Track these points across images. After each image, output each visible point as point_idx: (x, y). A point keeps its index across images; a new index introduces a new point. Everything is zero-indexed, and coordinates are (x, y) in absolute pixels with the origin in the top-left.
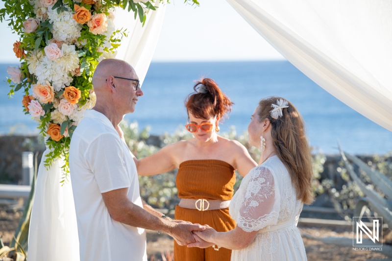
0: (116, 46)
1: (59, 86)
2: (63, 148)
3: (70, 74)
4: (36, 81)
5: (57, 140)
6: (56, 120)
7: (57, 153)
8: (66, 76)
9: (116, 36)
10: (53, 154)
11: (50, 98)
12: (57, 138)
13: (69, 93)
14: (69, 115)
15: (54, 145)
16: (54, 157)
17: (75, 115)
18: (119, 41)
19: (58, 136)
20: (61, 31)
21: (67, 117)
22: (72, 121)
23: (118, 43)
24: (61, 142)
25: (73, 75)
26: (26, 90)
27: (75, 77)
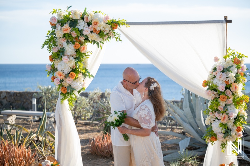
0: (88, 58)
1: (66, 72)
2: (67, 96)
3: (71, 68)
4: (57, 70)
5: (65, 93)
6: (64, 85)
7: (65, 98)
8: (70, 69)
9: (88, 54)
10: (63, 99)
11: (62, 77)
12: (64, 92)
13: (71, 75)
14: (70, 83)
15: (63, 95)
16: (64, 100)
17: (72, 83)
18: (89, 56)
19: (65, 92)
20: (68, 51)
21: (69, 84)
22: (71, 86)
23: (88, 56)
24: (66, 94)
25: (72, 68)
26: (53, 74)
27: (72, 69)
